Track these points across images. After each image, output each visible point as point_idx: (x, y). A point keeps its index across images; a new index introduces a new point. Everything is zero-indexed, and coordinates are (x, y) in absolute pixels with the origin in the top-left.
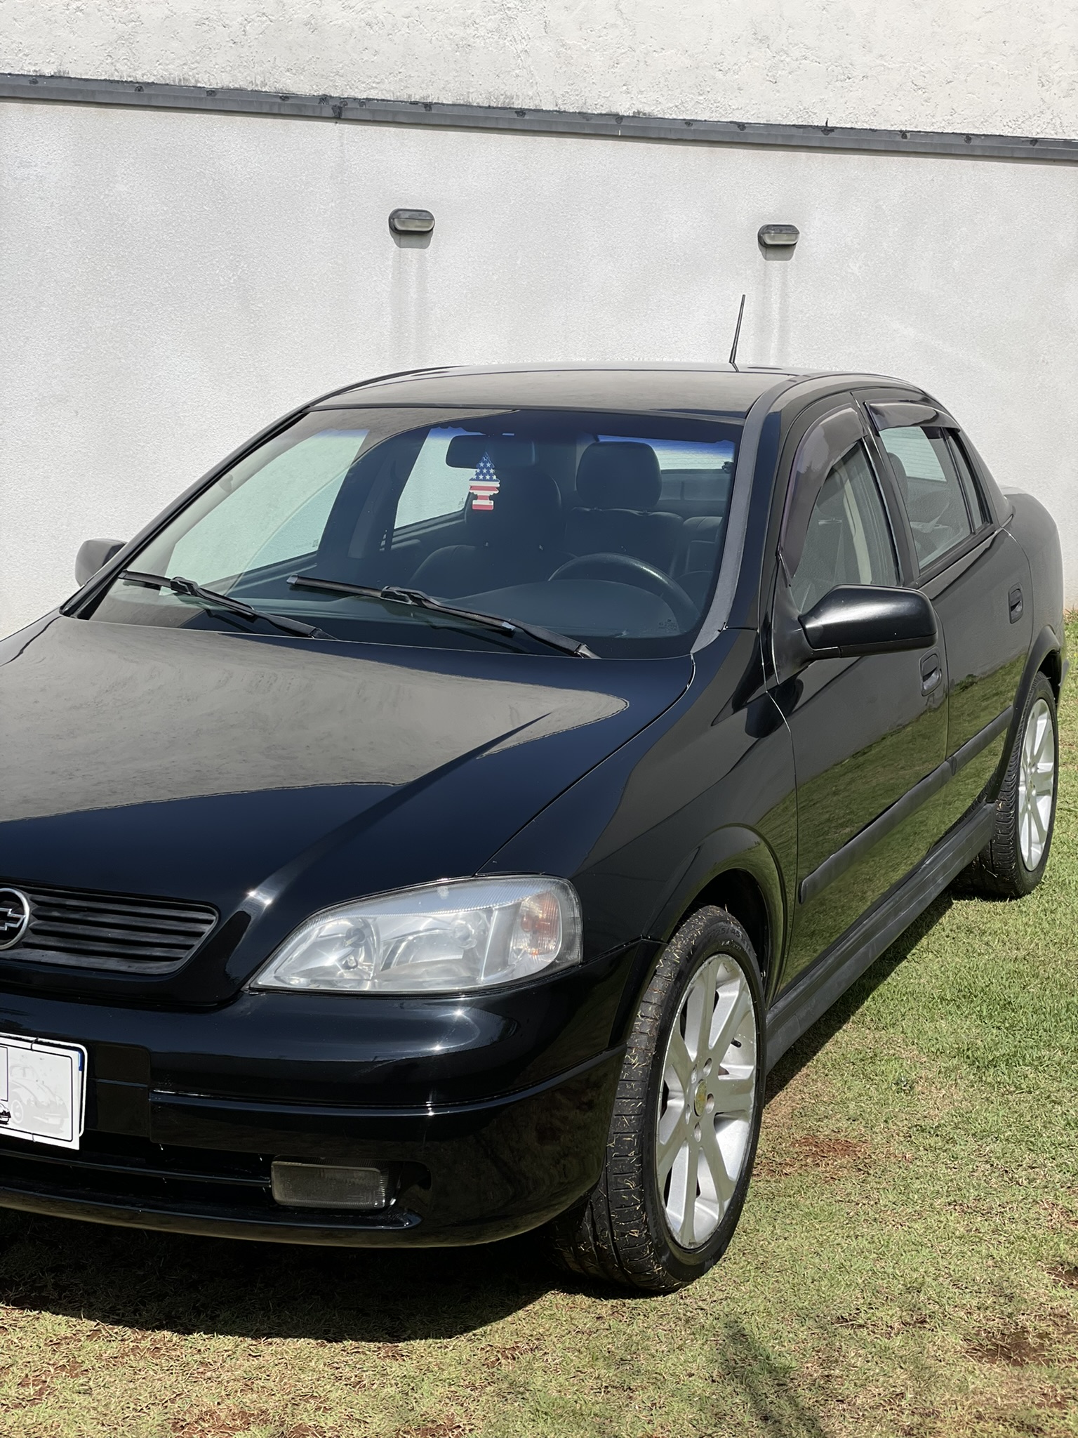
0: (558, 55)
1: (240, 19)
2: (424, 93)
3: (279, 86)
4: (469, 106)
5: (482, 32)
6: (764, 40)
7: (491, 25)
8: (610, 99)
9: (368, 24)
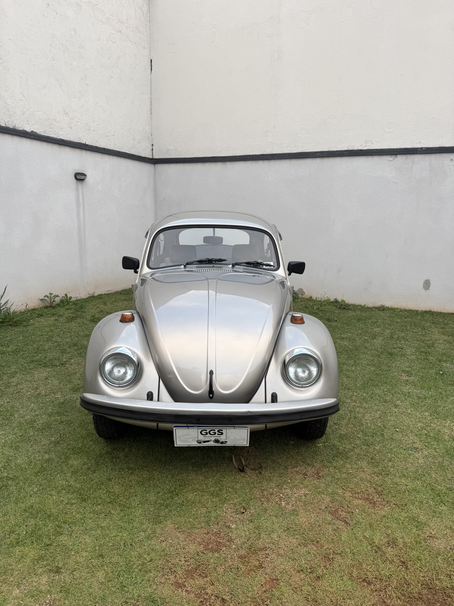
6: (67, 114)
8: (23, 125)
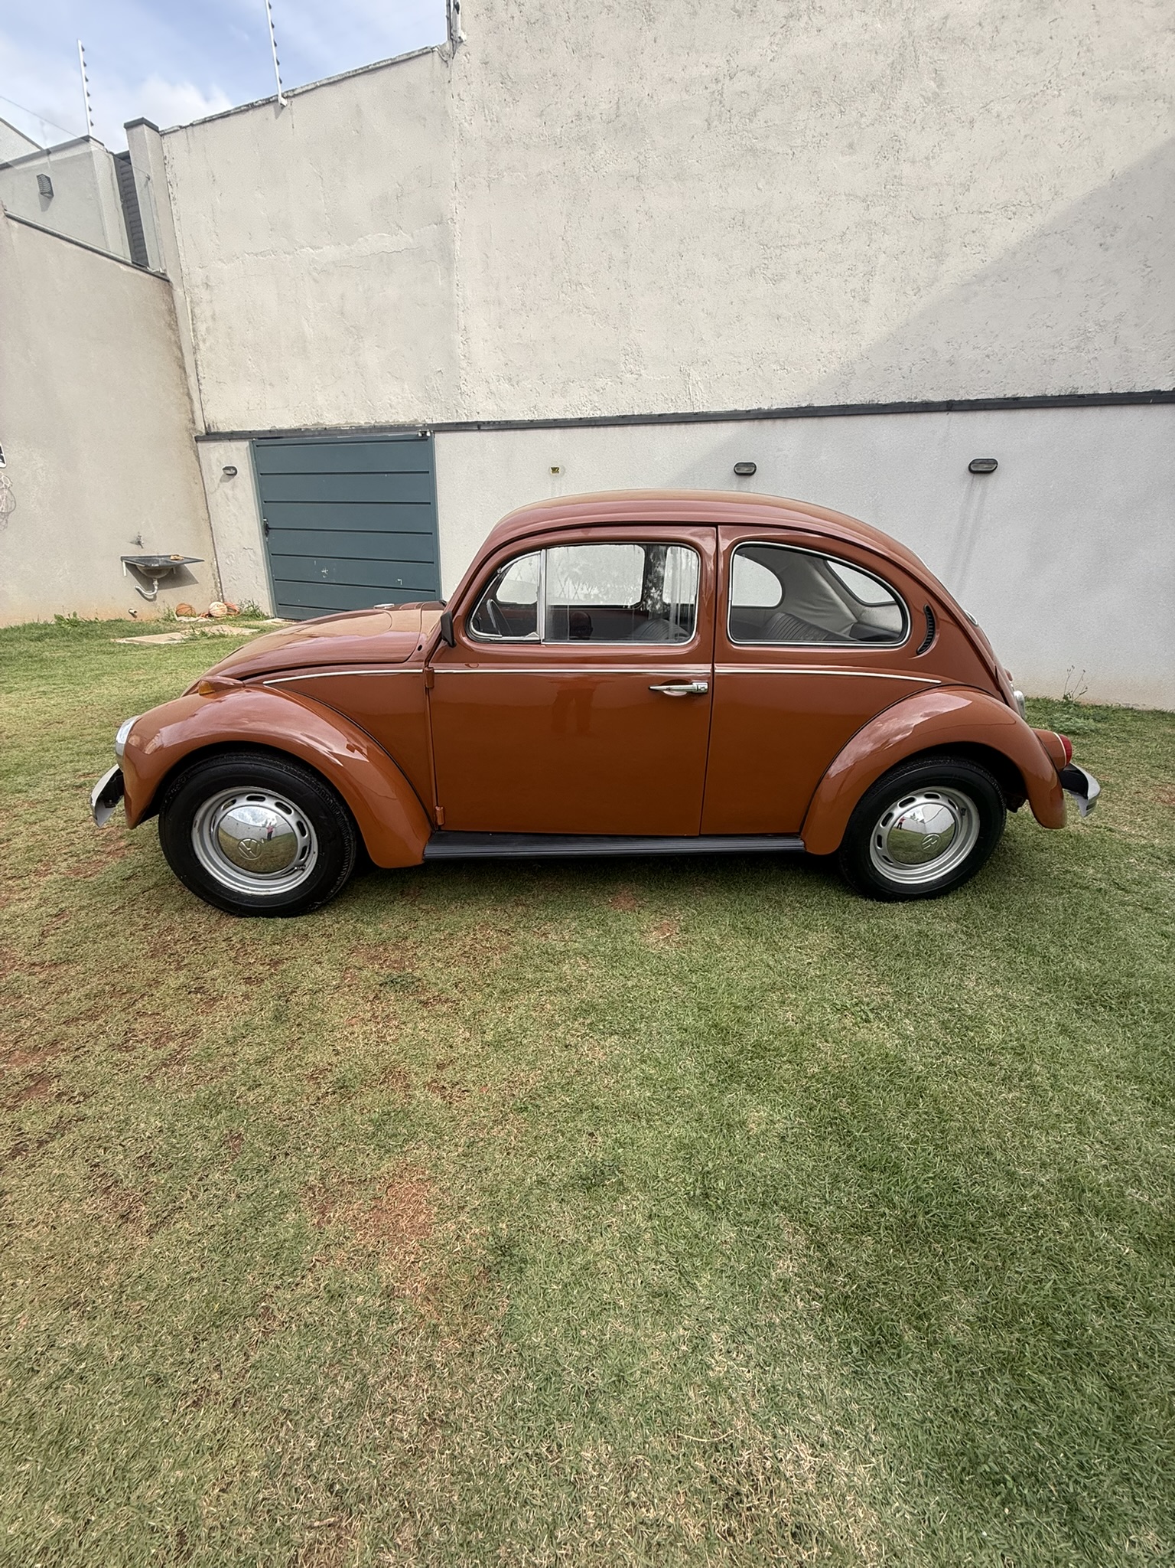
0: (1120, 357)
1: (909, 364)
2: (1015, 393)
3: (925, 398)
4: (1045, 397)
5: (1065, 350)
7: (1073, 345)
9: (988, 356)
